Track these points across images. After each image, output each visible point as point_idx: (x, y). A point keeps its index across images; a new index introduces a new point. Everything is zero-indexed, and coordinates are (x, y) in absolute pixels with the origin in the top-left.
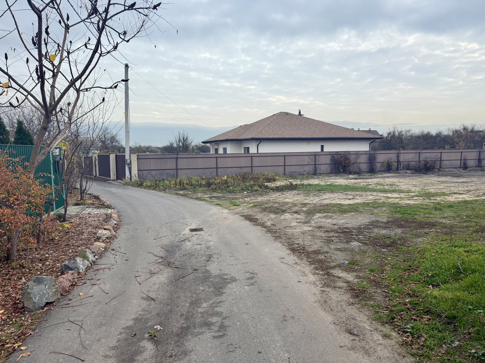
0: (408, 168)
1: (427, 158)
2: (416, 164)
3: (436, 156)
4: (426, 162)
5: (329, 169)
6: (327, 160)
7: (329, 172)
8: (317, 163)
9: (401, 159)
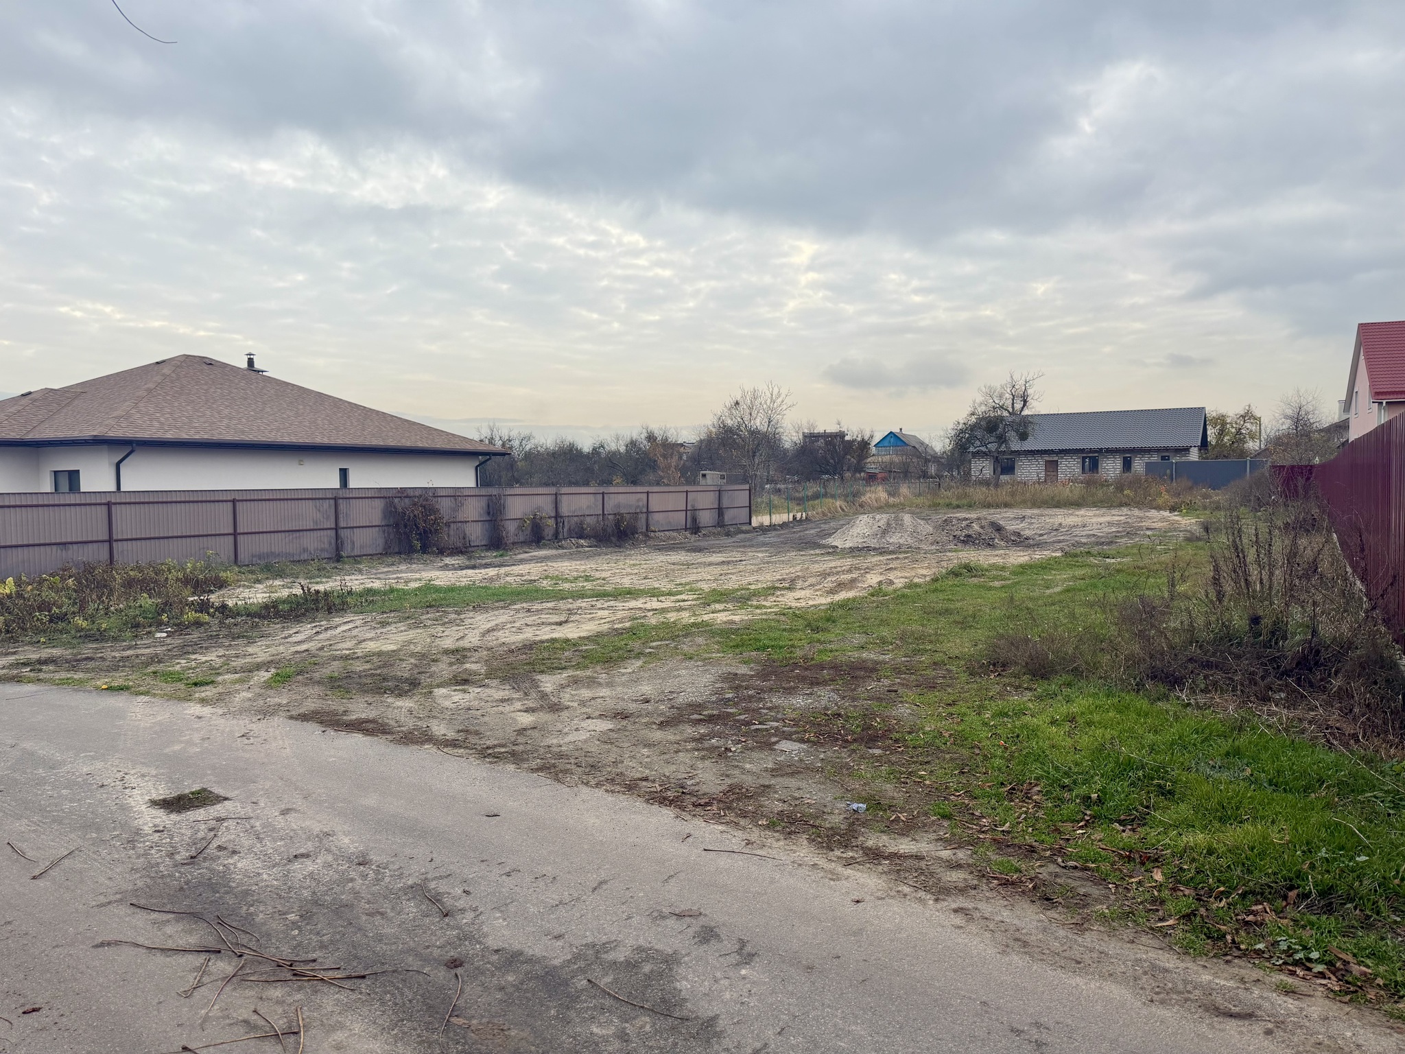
0: (580, 533)
1: (618, 506)
2: (598, 522)
3: (638, 500)
4: (619, 518)
5: (381, 542)
6: (373, 513)
7: (380, 550)
8: (342, 524)
9: (565, 510)
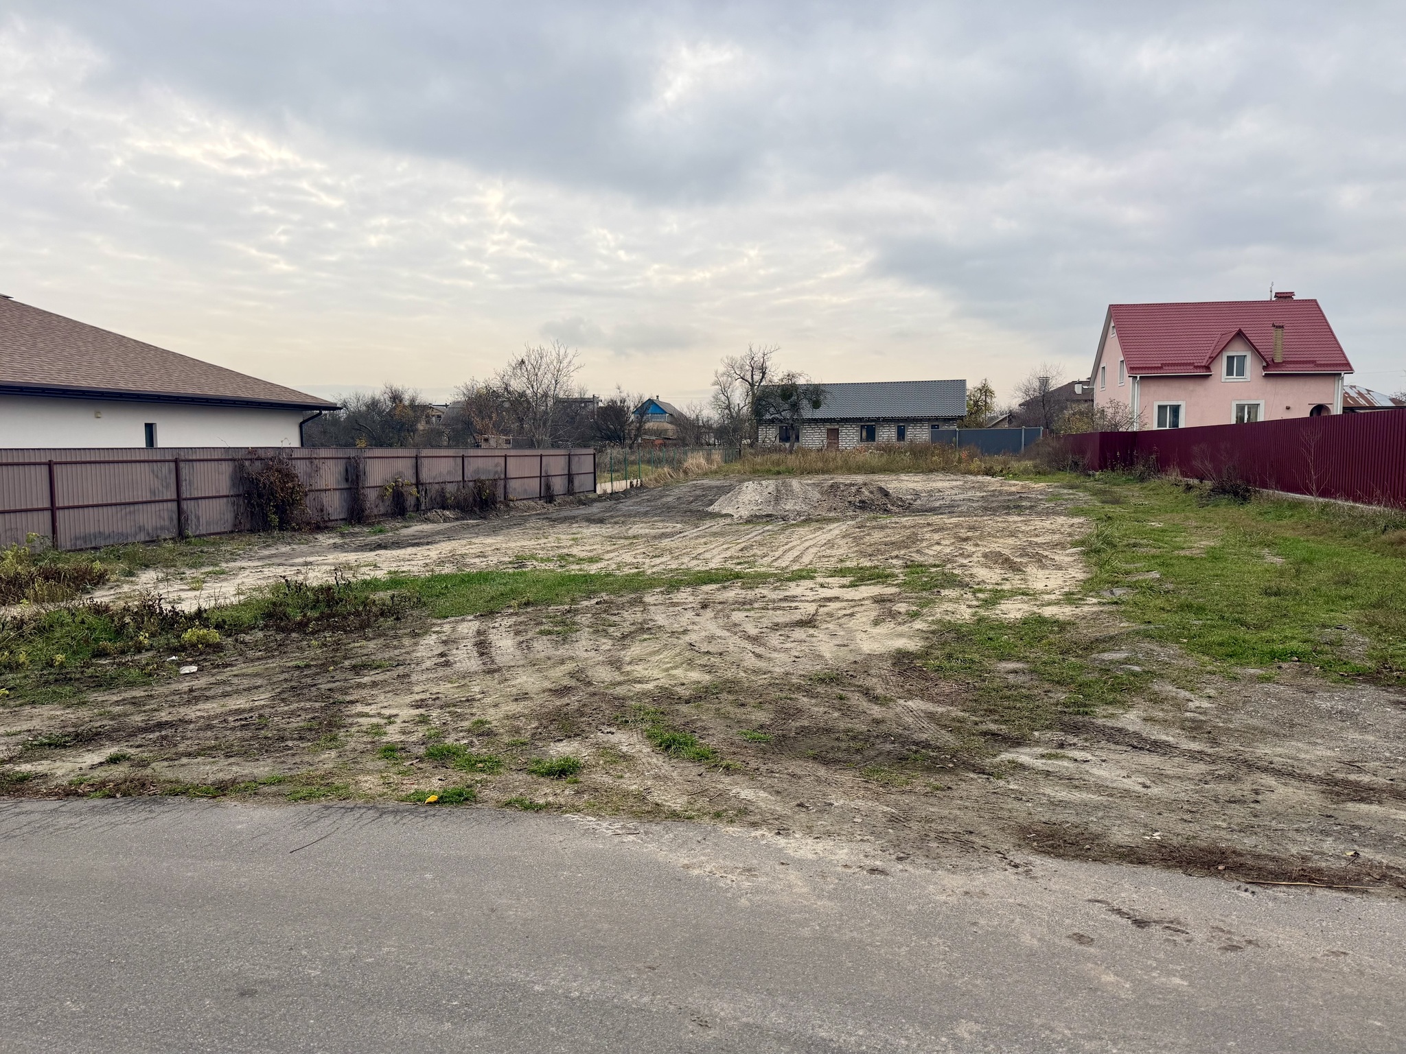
0: (442, 503)
1: (477, 471)
2: (458, 489)
3: (496, 465)
4: (479, 485)
5: (229, 516)
6: (219, 480)
7: (228, 527)
8: (185, 495)
9: (425, 476)
